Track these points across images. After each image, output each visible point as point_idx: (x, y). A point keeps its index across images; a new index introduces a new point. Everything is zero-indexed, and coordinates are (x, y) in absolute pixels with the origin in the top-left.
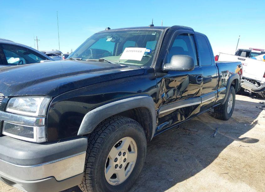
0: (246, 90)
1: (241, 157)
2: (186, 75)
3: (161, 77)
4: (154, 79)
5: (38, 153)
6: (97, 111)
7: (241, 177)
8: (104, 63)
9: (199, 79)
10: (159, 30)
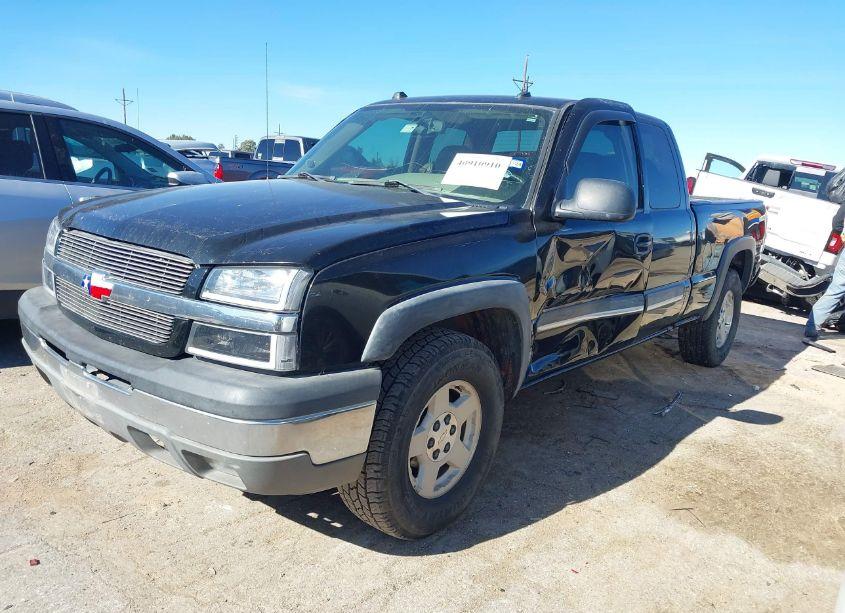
0: (772, 287)
1: (734, 470)
2: (609, 232)
3: (550, 234)
4: (530, 238)
5: (281, 393)
6: (404, 310)
7: (725, 519)
8: (401, 190)
9: (641, 245)
10: (546, 108)
